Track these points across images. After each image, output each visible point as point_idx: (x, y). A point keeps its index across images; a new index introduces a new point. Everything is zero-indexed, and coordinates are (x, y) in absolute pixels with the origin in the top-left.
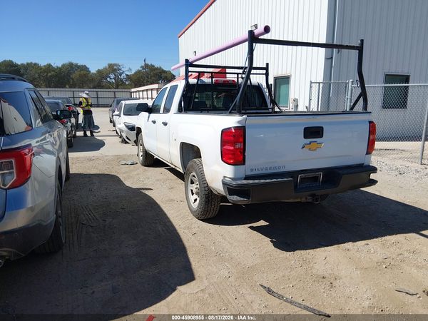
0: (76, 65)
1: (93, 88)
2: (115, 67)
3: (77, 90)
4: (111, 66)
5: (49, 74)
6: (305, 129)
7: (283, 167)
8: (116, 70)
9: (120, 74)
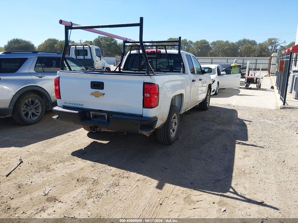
0: (248, 41)
1: (257, 57)
2: (273, 41)
3: (246, 58)
4: (270, 40)
5: (225, 48)
6: (91, 82)
7: (82, 105)
8: (273, 43)
9: (276, 46)
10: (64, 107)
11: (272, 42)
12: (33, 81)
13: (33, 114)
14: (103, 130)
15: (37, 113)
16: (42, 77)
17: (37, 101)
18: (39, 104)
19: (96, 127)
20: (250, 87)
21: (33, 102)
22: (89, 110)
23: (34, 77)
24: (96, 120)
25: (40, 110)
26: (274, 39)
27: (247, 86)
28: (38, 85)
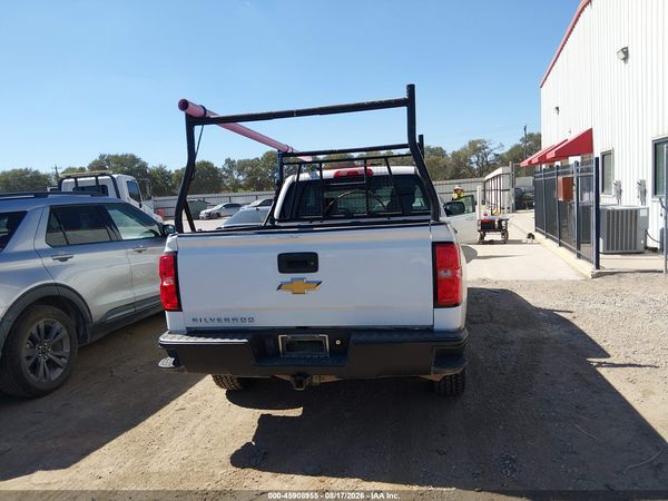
2: (479, 145)
4: (472, 144)
6: (280, 256)
7: (251, 320)
8: (480, 149)
9: (486, 155)
10: (191, 332)
11: (476, 147)
12: (46, 271)
13: (49, 362)
14: (316, 380)
15: (60, 357)
16: (65, 259)
17: (58, 326)
18: (65, 332)
19: (306, 376)
20: (486, 239)
21: (48, 330)
22: (273, 332)
23: (48, 261)
24: (294, 355)
25: (67, 350)
26: (479, 141)
27: (482, 237)
28: (59, 280)
